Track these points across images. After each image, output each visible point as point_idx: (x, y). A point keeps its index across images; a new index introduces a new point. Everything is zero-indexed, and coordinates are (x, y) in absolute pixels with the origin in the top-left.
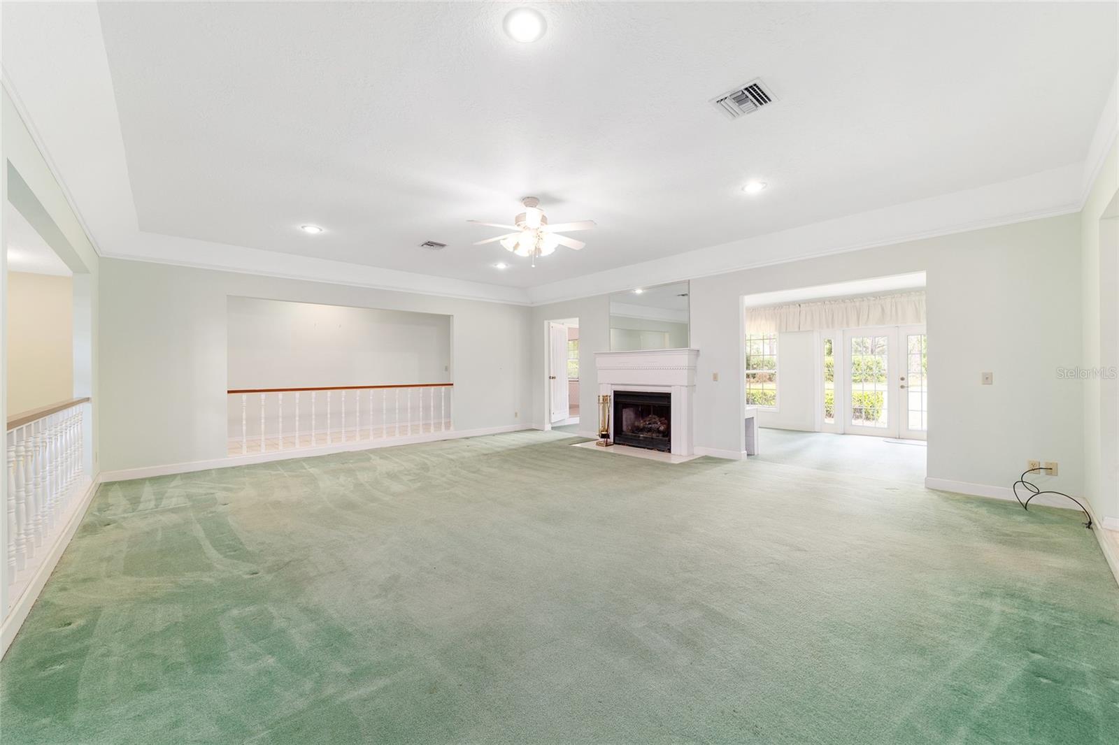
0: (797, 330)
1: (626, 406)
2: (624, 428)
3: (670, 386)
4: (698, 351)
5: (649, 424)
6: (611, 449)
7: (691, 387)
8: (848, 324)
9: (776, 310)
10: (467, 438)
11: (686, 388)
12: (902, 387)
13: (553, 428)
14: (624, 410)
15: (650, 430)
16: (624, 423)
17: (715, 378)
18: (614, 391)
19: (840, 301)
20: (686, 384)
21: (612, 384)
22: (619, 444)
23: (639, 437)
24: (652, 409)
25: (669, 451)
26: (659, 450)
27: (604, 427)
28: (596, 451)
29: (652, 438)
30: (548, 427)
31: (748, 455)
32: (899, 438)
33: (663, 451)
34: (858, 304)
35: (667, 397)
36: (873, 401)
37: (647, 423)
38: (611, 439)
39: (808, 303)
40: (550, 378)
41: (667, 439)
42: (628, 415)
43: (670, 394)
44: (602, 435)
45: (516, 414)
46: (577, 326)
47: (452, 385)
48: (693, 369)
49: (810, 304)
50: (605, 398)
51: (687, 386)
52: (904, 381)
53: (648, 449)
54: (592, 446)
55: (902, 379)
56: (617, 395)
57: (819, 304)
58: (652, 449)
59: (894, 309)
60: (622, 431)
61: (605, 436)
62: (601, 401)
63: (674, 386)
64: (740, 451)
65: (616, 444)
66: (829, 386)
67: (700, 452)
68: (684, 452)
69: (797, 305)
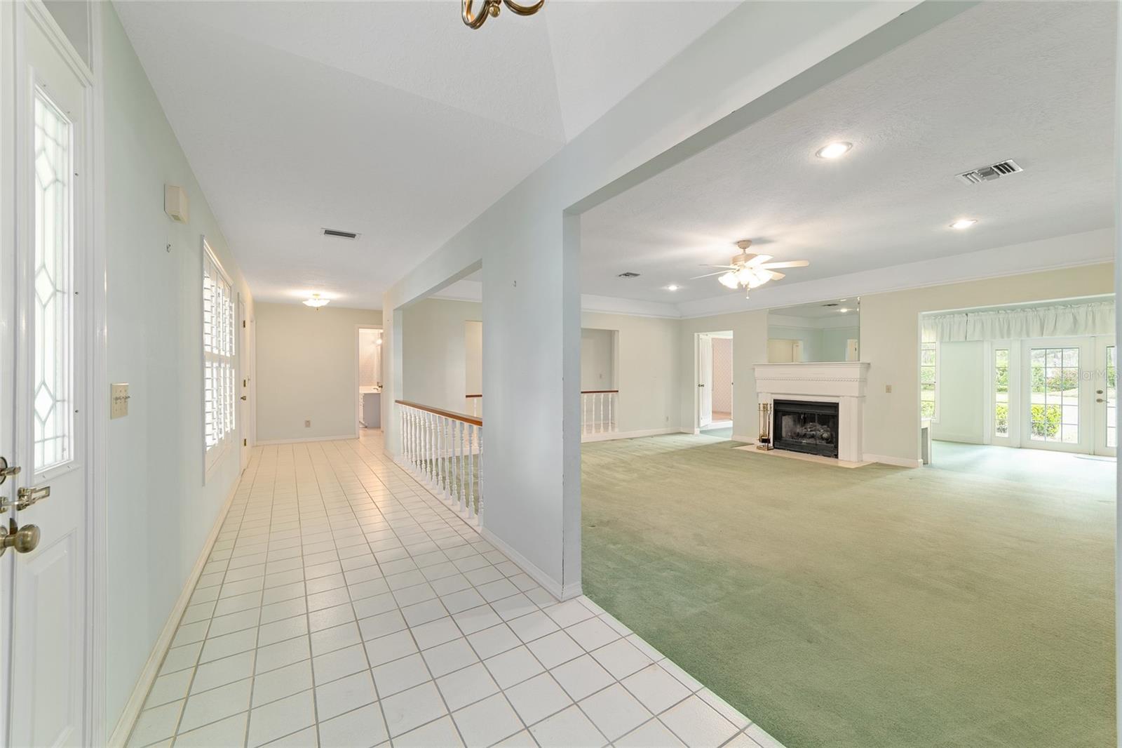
0: (963, 339)
1: (786, 413)
2: (784, 434)
3: (838, 397)
4: (869, 364)
5: (811, 431)
6: (771, 453)
7: (862, 398)
8: (1028, 335)
9: (937, 320)
10: (631, 439)
11: (857, 399)
12: (1099, 401)
13: (701, 432)
14: (784, 418)
15: (813, 436)
16: (784, 429)
17: (889, 389)
18: (774, 400)
19: (1019, 310)
20: (857, 395)
21: (772, 393)
22: (779, 449)
23: (801, 442)
24: (816, 417)
25: (836, 456)
26: (824, 456)
27: (764, 431)
28: (756, 453)
29: (816, 444)
30: (697, 431)
31: (924, 464)
32: (1094, 455)
33: (829, 457)
34: (1041, 313)
35: (835, 406)
36: (1049, 416)
37: (809, 430)
38: (771, 445)
39: (978, 312)
40: (699, 386)
41: (832, 445)
42: (787, 422)
43: (838, 404)
44: (763, 439)
45: (667, 418)
46: (732, 337)
47: (617, 391)
48: (863, 381)
49: (980, 313)
50: (765, 406)
51: (857, 397)
52: (1102, 395)
53: (811, 454)
54: (753, 449)
55: (1100, 392)
56: (777, 403)
57: (991, 313)
58: (816, 454)
59: (1090, 318)
60: (782, 437)
61: (766, 441)
62: (762, 409)
63: (843, 396)
64: (917, 459)
65: (776, 448)
66: (1002, 397)
67: (869, 458)
68: (854, 457)
69: (964, 315)
